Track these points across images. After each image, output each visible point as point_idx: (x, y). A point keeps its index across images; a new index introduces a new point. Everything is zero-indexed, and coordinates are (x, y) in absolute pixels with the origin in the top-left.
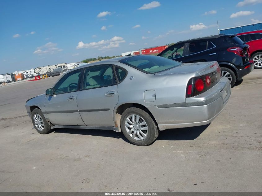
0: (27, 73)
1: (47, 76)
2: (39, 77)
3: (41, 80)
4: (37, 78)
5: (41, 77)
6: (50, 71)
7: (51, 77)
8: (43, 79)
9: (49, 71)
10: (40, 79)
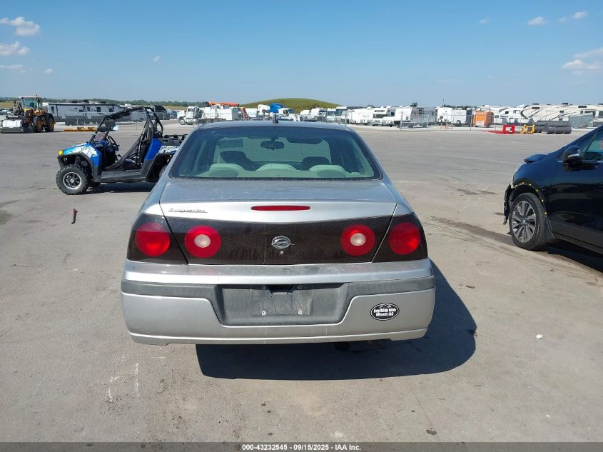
0: (507, 113)
1: (533, 130)
2: (513, 129)
3: (515, 135)
4: (508, 129)
5: (517, 129)
6: (561, 119)
7: (543, 134)
8: (521, 135)
9: (557, 119)
10: (513, 132)
